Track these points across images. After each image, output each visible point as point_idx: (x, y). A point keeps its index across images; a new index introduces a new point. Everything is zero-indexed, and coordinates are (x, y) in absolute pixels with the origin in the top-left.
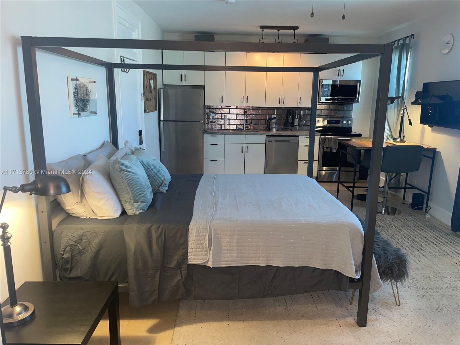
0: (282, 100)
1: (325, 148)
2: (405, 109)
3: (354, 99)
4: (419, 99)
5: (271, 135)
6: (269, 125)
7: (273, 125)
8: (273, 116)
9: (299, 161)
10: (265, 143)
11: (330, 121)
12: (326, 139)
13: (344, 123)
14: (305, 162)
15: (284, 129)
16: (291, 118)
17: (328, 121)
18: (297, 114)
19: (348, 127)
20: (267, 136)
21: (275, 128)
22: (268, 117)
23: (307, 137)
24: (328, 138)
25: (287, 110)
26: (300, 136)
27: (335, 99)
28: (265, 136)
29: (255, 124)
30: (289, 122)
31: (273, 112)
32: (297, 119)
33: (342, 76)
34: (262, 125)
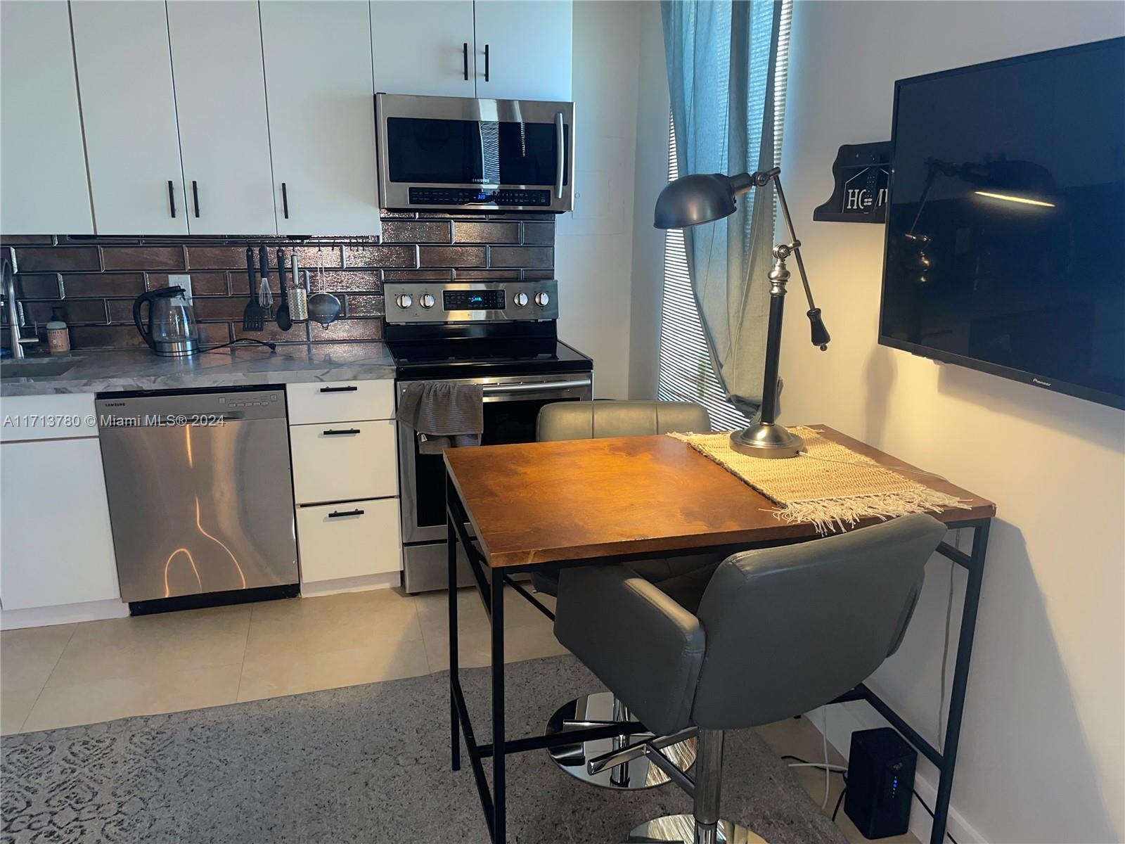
0: (183, 199)
1: (424, 439)
2: (793, 253)
3: (549, 192)
4: (852, 186)
5: (122, 389)
6: (150, 325)
7: (168, 324)
8: (174, 280)
9: (302, 506)
10: (98, 434)
11: (459, 298)
12: (424, 395)
13: (521, 303)
14: (333, 512)
15: (237, 341)
16: (265, 286)
17: (450, 296)
18: (299, 268)
19: (539, 321)
20: (100, 396)
21: (184, 342)
22: (150, 283)
23: (325, 387)
24: (432, 392)
25: (246, 248)
26: (288, 387)
27: (461, 194)
28: (93, 397)
29: (82, 323)
30: (261, 305)
31: (170, 259)
32: (299, 290)
33: (484, 78)
34: (122, 325)
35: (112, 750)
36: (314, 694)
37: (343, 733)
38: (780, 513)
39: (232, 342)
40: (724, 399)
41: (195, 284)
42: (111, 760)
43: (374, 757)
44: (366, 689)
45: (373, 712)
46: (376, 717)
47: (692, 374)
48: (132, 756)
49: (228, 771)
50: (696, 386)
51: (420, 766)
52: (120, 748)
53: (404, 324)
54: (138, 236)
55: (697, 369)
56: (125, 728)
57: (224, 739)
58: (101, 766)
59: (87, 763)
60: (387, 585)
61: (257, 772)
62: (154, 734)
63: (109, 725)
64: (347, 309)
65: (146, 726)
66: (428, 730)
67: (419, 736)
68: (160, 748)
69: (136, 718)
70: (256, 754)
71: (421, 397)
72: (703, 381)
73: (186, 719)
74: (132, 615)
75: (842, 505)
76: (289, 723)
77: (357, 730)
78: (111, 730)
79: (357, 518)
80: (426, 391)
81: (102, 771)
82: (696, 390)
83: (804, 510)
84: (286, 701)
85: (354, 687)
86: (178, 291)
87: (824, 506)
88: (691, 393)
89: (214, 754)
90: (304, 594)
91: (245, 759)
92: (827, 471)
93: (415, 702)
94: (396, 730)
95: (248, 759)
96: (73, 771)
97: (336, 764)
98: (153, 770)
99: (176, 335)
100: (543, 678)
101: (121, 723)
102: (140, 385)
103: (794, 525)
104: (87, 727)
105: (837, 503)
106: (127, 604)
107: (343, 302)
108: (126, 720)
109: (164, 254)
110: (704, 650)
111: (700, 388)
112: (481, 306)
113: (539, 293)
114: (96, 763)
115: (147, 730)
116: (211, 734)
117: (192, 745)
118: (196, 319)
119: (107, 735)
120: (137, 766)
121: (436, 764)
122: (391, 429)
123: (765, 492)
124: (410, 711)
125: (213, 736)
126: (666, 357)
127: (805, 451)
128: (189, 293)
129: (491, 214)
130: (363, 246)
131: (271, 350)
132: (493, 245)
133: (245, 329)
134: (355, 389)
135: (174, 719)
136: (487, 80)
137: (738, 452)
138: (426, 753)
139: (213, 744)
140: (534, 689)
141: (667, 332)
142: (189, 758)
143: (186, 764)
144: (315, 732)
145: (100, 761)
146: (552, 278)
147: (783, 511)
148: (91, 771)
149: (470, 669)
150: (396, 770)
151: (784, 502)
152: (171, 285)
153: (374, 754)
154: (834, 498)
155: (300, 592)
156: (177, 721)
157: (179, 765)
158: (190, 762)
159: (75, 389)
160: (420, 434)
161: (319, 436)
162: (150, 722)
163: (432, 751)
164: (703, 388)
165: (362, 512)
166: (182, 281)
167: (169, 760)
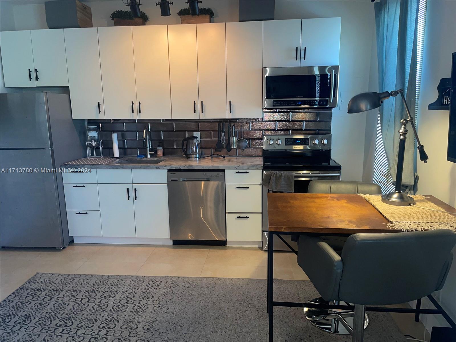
0: (199, 107)
2: (410, 122)
3: (327, 100)
6: (186, 148)
7: (192, 149)
8: (195, 134)
9: (229, 213)
10: (167, 183)
11: (291, 141)
12: (272, 176)
13: (316, 143)
14: (238, 216)
15: (213, 155)
16: (223, 136)
17: (288, 140)
18: (235, 130)
19: (323, 150)
20: (169, 170)
21: (196, 155)
22: (188, 135)
23: (238, 171)
24: (275, 175)
25: (218, 123)
26: (226, 171)
27: (292, 102)
28: (166, 171)
29: (167, 148)
30: (222, 143)
31: (194, 127)
32: (234, 138)
33: (304, 59)
34: (179, 148)
35: (160, 285)
36: (224, 278)
37: (232, 293)
38: (389, 225)
39: (212, 155)
40: (391, 183)
41: (202, 135)
42: (159, 288)
43: (241, 303)
44: (242, 280)
45: (243, 288)
46: (244, 290)
47: (385, 173)
48: (166, 288)
49: (193, 298)
50: (386, 178)
51: (256, 309)
52: (163, 284)
53: (270, 150)
54: (185, 119)
55: (386, 171)
56: (165, 279)
57: (194, 287)
58: (156, 289)
59: (152, 287)
60: (257, 246)
61: (202, 299)
62: (173, 282)
63: (161, 277)
64: (250, 145)
65: (171, 279)
66: (261, 298)
67: (258, 299)
68: (174, 287)
69: (169, 276)
70: (203, 294)
71: (271, 177)
72: (388, 176)
73: (183, 279)
74: (173, 244)
75: (419, 225)
76: (215, 286)
77: (237, 293)
78: (161, 279)
79: (247, 219)
80: (273, 174)
81: (156, 291)
82: (386, 180)
83: (400, 225)
84: (215, 279)
85: (238, 278)
86: (196, 137)
87: (410, 224)
88: (384, 181)
89: (190, 292)
90: (228, 245)
91: (199, 295)
92: (420, 212)
93: (259, 288)
94: (250, 295)
95: (200, 295)
96: (148, 289)
97: (227, 302)
98: (171, 293)
99: (194, 152)
100: (309, 288)
101: (164, 277)
102: (180, 168)
103: (393, 230)
104: (154, 277)
105: (417, 224)
106: (172, 240)
107: (249, 142)
108: (166, 276)
109: (193, 126)
110: (342, 269)
111: (387, 179)
112: (299, 144)
113: (323, 139)
114: (155, 288)
115: (171, 280)
116: (190, 285)
117: (183, 288)
118: (201, 147)
119: (160, 280)
120: (167, 291)
121: (262, 309)
122: (260, 188)
123: (386, 217)
124: (256, 290)
125: (190, 286)
126: (376, 166)
127: (414, 204)
128: (199, 138)
129: (306, 109)
130: (257, 122)
131: (223, 158)
132: (306, 121)
133: (216, 151)
134: (248, 172)
135: (180, 279)
136: (305, 60)
137: (383, 202)
138: (259, 305)
139: (190, 288)
140: (304, 291)
141: (377, 156)
142: (182, 291)
143: (181, 293)
144: (223, 291)
145: (156, 288)
146: (330, 133)
147: (391, 224)
148: (153, 290)
149: (281, 280)
150: (247, 308)
151: (392, 221)
152: (194, 135)
153: (241, 302)
154: (416, 222)
155: (226, 244)
156: (181, 279)
157: (179, 293)
158: (182, 293)
159: (162, 168)
160: (270, 190)
161: (235, 189)
162: (173, 278)
163: (261, 305)
164: (388, 179)
165: (248, 217)
166: (197, 134)
167: (176, 291)
